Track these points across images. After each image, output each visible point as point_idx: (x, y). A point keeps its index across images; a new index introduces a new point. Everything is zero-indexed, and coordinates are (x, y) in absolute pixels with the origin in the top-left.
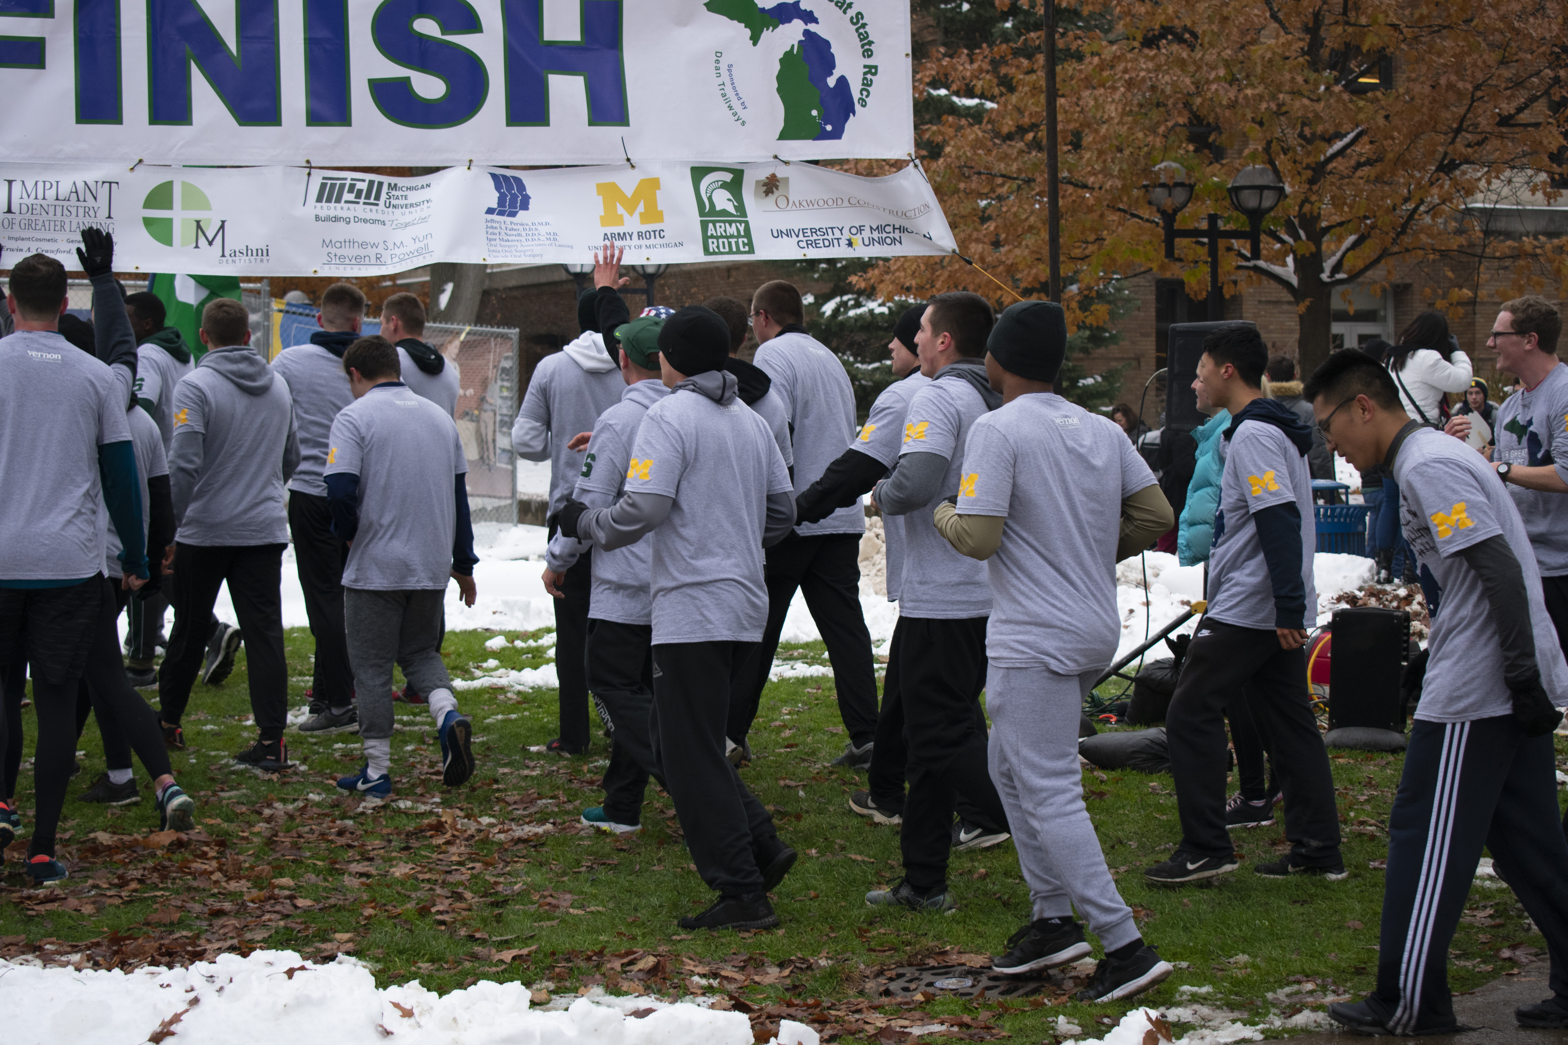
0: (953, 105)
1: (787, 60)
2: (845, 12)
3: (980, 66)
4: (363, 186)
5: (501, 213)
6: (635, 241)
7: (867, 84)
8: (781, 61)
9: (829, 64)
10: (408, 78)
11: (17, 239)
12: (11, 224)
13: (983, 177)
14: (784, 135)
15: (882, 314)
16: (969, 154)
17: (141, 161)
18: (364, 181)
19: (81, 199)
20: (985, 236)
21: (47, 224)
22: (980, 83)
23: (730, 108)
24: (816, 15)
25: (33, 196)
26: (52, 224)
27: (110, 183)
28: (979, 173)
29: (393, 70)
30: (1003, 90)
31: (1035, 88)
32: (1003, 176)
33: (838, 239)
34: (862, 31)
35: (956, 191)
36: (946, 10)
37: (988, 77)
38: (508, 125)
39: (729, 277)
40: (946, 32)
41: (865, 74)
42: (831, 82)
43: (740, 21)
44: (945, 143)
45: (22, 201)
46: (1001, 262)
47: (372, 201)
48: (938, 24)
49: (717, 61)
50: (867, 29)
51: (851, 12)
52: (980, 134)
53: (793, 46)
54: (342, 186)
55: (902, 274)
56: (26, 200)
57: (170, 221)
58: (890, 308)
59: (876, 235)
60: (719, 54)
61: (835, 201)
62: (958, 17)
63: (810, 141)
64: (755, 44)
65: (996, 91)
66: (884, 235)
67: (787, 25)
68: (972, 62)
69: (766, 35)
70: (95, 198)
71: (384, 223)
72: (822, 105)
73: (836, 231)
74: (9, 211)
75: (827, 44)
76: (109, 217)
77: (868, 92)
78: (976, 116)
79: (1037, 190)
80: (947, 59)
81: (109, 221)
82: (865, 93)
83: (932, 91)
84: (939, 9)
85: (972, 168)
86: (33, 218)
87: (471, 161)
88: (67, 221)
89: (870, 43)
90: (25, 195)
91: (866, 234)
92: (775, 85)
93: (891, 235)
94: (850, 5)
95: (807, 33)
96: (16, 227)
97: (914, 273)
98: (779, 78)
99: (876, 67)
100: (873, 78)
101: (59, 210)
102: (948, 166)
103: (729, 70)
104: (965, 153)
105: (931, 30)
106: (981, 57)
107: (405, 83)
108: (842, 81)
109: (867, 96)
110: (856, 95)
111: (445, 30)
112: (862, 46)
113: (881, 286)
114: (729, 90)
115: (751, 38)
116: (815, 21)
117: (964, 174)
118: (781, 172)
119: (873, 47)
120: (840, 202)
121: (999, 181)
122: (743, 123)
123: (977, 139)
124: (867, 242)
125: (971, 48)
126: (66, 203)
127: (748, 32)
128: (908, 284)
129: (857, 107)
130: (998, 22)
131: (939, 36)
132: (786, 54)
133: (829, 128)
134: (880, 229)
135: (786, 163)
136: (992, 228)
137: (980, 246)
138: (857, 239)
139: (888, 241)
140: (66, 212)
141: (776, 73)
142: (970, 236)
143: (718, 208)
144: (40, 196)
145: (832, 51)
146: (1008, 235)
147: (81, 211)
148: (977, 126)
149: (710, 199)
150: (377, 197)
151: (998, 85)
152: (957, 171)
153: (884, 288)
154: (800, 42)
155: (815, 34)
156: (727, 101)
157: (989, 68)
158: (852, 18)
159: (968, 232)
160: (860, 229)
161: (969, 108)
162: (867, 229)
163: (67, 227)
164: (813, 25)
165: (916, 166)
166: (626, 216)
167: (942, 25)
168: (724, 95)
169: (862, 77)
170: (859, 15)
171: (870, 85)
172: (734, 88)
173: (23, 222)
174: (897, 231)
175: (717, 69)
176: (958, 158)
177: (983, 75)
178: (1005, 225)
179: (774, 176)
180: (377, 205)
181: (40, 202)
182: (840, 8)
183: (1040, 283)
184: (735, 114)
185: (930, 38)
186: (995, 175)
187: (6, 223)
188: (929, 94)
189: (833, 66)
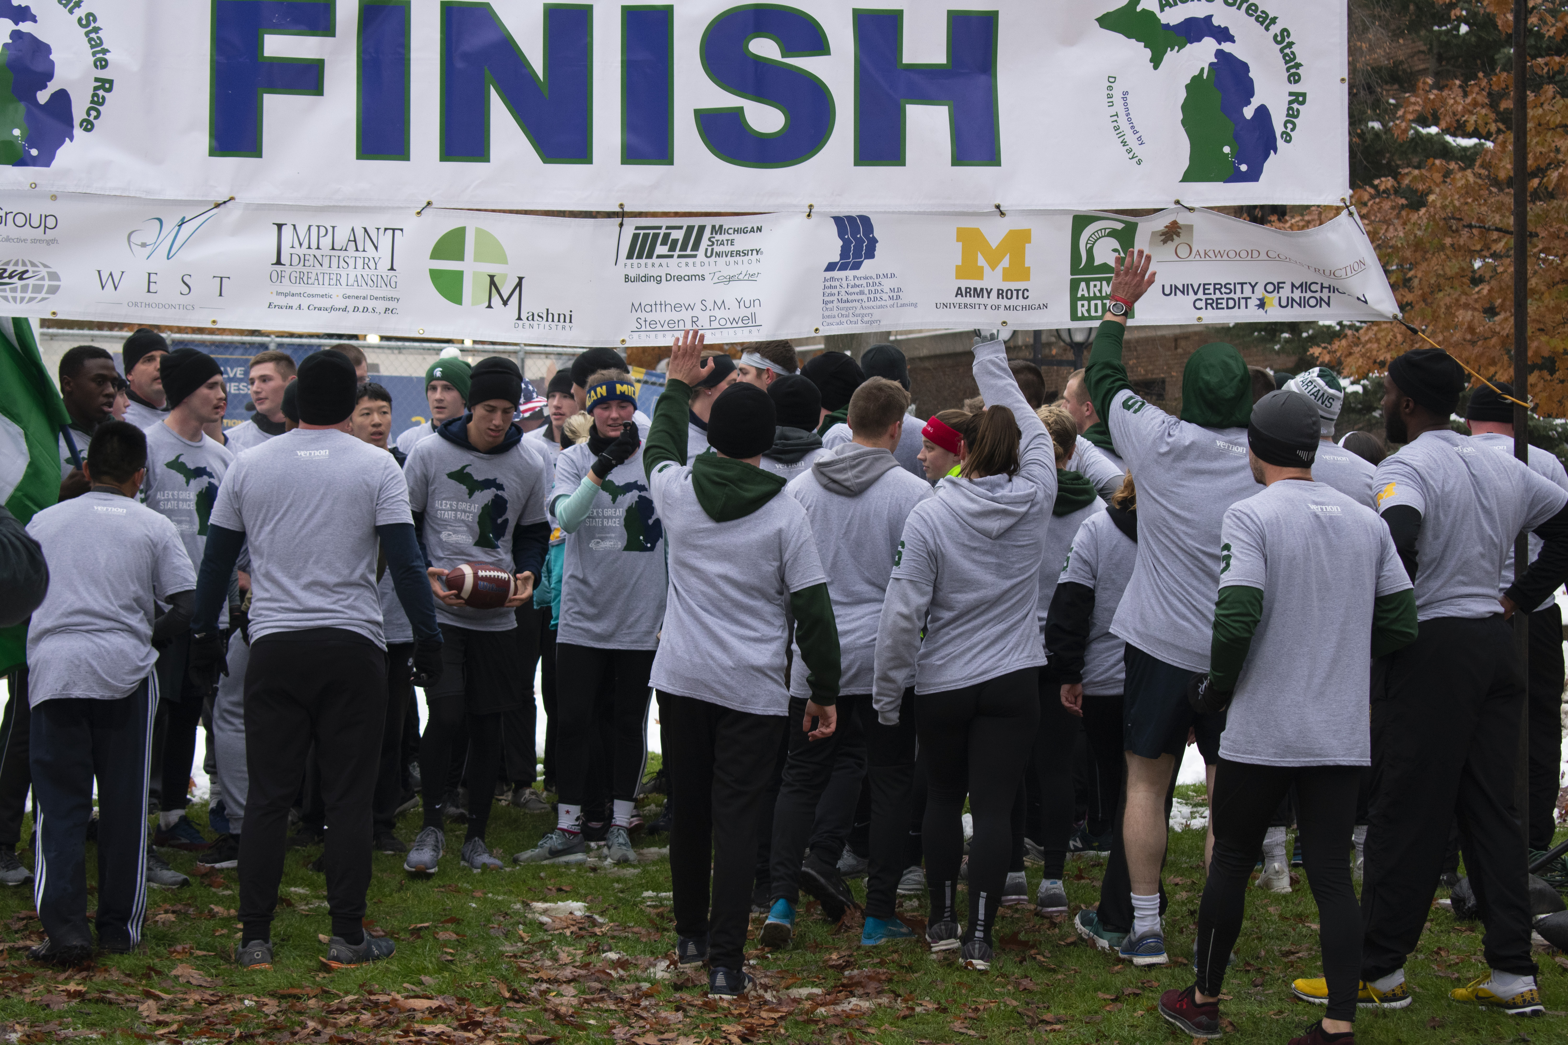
0: (1445, 145)
1: (1195, 86)
2: (1267, 29)
3: (1474, 100)
4: (678, 235)
5: (843, 267)
6: (993, 299)
7: (1292, 115)
8: (1188, 87)
9: (1247, 90)
10: (741, 109)
11: (286, 295)
12: (280, 277)
13: (1475, 231)
14: (1189, 177)
15: (1355, 393)
16: (1457, 203)
17: (429, 203)
18: (681, 228)
19: (360, 248)
20: (1476, 301)
21: (321, 277)
22: (1474, 118)
23: (1124, 143)
24: (1232, 32)
25: (305, 245)
26: (327, 277)
27: (394, 230)
28: (1470, 226)
29: (724, 100)
30: (1502, 127)
31: (1540, 125)
32: (1498, 229)
33: (1246, 299)
34: (1287, 51)
35: (1442, 247)
36: (1440, 33)
37: (1484, 111)
38: (856, 164)
39: (1176, 348)
40: (1440, 58)
41: (1290, 102)
42: (1248, 112)
43: (1138, 40)
44: (1430, 191)
45: (292, 251)
46: (1494, 333)
47: (689, 252)
48: (1430, 50)
49: (1110, 88)
50: (1294, 48)
51: (1275, 29)
52: (1471, 179)
53: (1202, 70)
54: (656, 236)
55: (1375, 346)
56: (298, 250)
57: (459, 275)
58: (1364, 387)
59: (1297, 295)
60: (1112, 79)
61: (1250, 253)
62: (1454, 41)
63: (1220, 185)
64: (1156, 67)
65: (1493, 128)
66: (1309, 294)
67: (1195, 44)
68: (1465, 95)
69: (1170, 56)
70: (376, 248)
71: (703, 278)
72: (1237, 140)
73: (1247, 289)
74: (279, 262)
75: (1245, 67)
76: (392, 269)
77: (1294, 125)
78: (1467, 158)
79: (1541, 246)
80: (1435, 92)
81: (392, 273)
82: (1290, 126)
83: (1420, 129)
84: (1432, 31)
85: (1461, 219)
86: (305, 270)
87: (811, 206)
88: (344, 273)
89: (1298, 66)
90: (297, 244)
91: (1286, 292)
92: (1180, 116)
93: (1317, 295)
94: (1274, 21)
95: (1220, 53)
96: (286, 281)
97: (1389, 345)
98: (1184, 108)
99: (1304, 95)
100: (1300, 107)
101: (335, 261)
102: (1432, 218)
103: (1124, 98)
104: (1452, 202)
105: (1422, 56)
106: (1476, 89)
107: (737, 114)
108: (1263, 112)
109: (1293, 130)
110: (1278, 128)
111: (787, 51)
112: (1288, 70)
113: (1349, 360)
114: (1123, 122)
115: (1151, 61)
116: (1231, 39)
117: (1451, 227)
118: (1183, 219)
119: (1300, 71)
120: (1255, 254)
121: (1495, 235)
122: (1139, 162)
123: (1467, 185)
124: (1284, 303)
125: (1466, 79)
126: (342, 254)
127: (1148, 53)
128: (1382, 358)
129: (1280, 143)
130: (1503, 47)
131: (1431, 64)
132: (1194, 79)
133: (1244, 168)
134: (1304, 287)
135: (1190, 209)
136: (1485, 292)
137: (1470, 313)
138: (1272, 299)
139: (1313, 302)
140: (342, 263)
141: (1181, 101)
142: (1457, 300)
143: (1097, 263)
144: (314, 245)
145: (1250, 75)
146: (1504, 300)
147: (360, 262)
148: (1469, 171)
149: (1090, 252)
150: (696, 247)
151: (1496, 121)
152: (1441, 223)
153: (1353, 363)
154: (1211, 65)
155: (1230, 55)
156: (1121, 135)
157: (1486, 101)
158: (1275, 36)
159: (1455, 296)
160: (1278, 287)
161: (1465, 149)
162: (1287, 287)
163: (343, 281)
164: (1229, 44)
165: (1351, 214)
166: (987, 269)
167: (1435, 51)
168: (1116, 128)
169: (1287, 106)
170: (1285, 32)
171: (1297, 117)
172: (1130, 120)
173: (294, 274)
174: (1326, 291)
175: (1110, 96)
176: (1444, 207)
177: (1478, 109)
178: (1501, 289)
179: (1175, 223)
180: (695, 256)
181: (314, 251)
182: (1262, 23)
183: (1543, 357)
184: (1129, 151)
185: (1422, 67)
186: (1489, 229)
187: (274, 275)
188: (1417, 132)
189: (1251, 93)
